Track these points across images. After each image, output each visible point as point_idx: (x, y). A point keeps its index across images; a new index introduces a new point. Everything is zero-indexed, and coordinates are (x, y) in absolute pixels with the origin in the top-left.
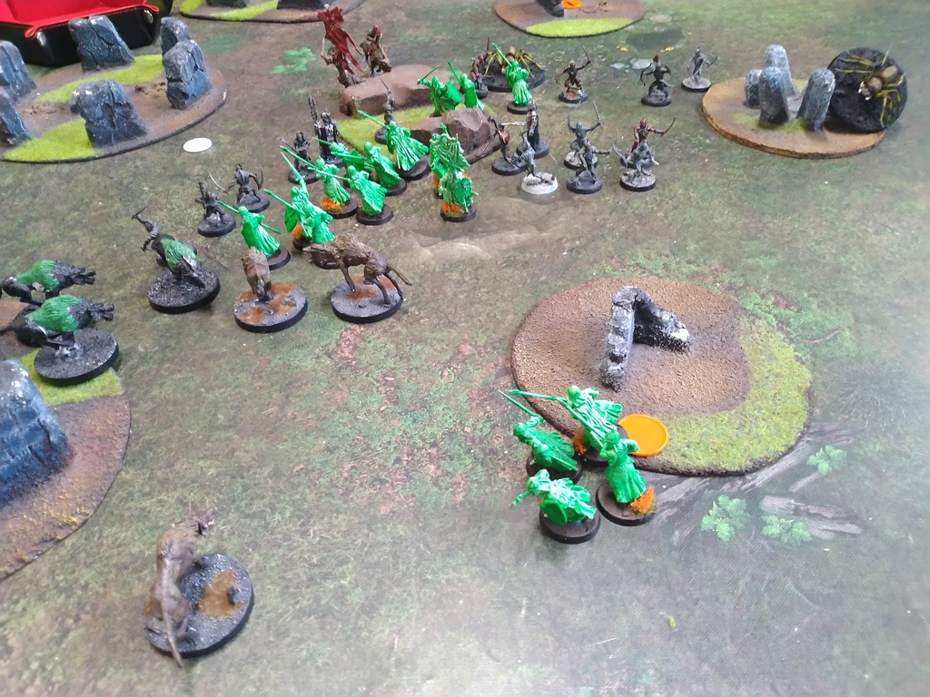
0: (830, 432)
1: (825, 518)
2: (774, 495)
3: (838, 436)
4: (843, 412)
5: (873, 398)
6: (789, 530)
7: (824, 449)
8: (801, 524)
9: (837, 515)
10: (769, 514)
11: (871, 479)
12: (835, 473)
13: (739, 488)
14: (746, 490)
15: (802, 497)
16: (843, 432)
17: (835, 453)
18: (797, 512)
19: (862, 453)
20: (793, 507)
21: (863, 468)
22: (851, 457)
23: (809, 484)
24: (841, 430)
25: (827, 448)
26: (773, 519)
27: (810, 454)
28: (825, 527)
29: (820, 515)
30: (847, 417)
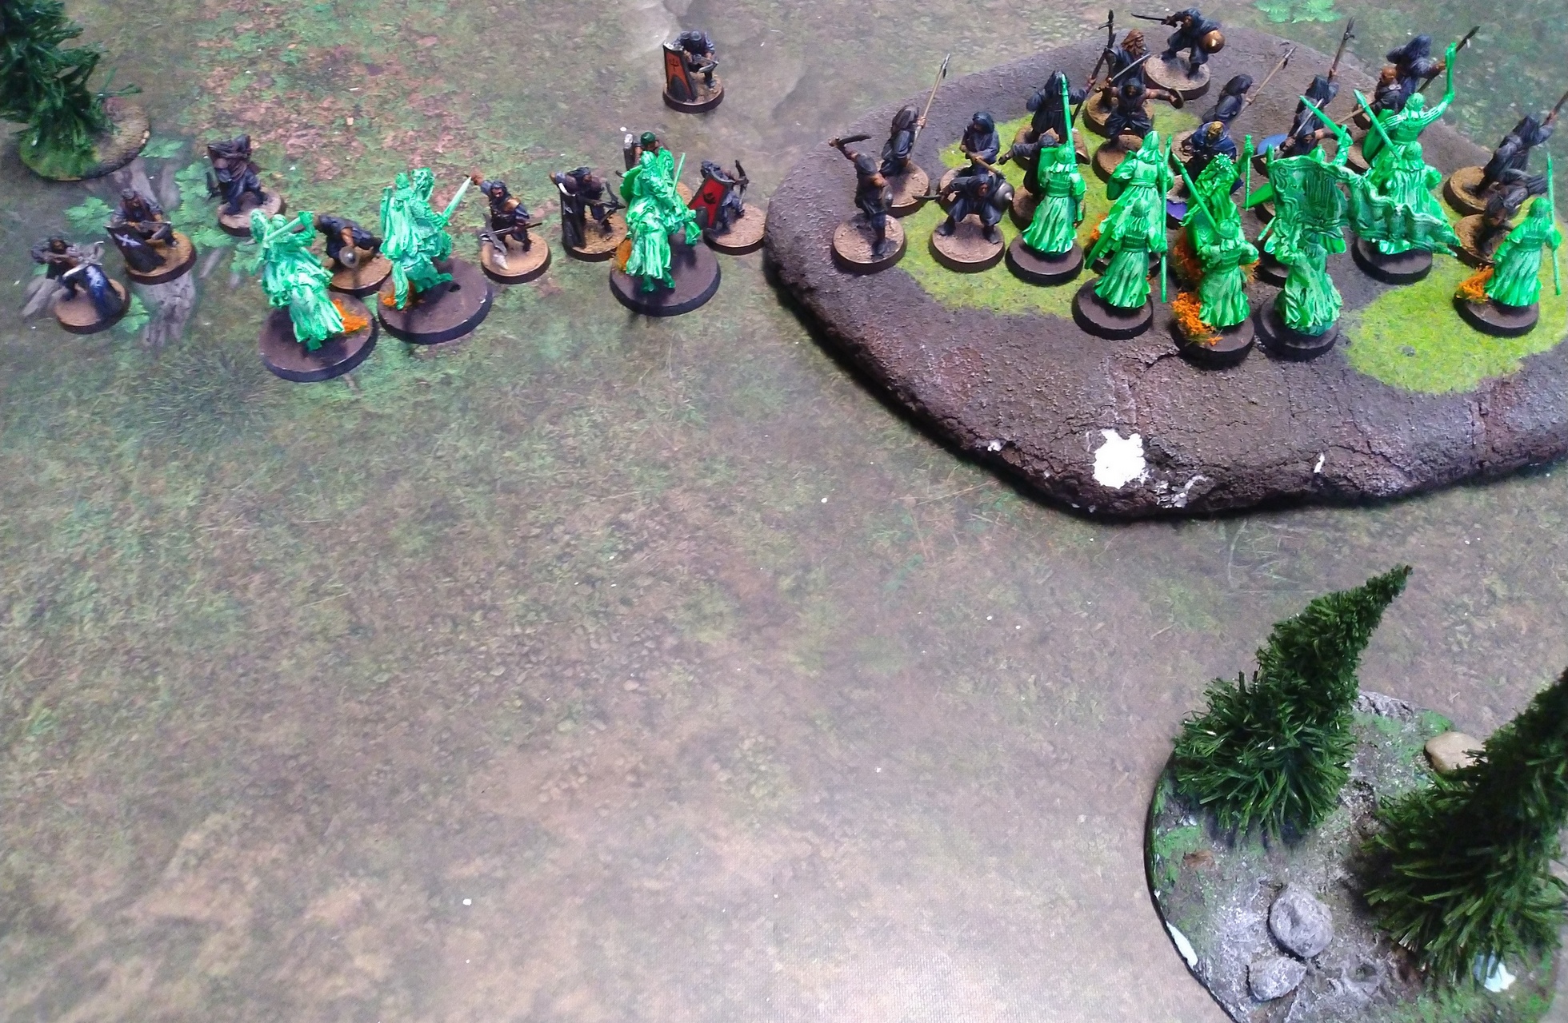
0: (168, 329)
3: (158, 332)
7: (145, 314)
16: (162, 339)
17: (135, 323)
24: (167, 337)
25: (146, 318)
27: (142, 299)
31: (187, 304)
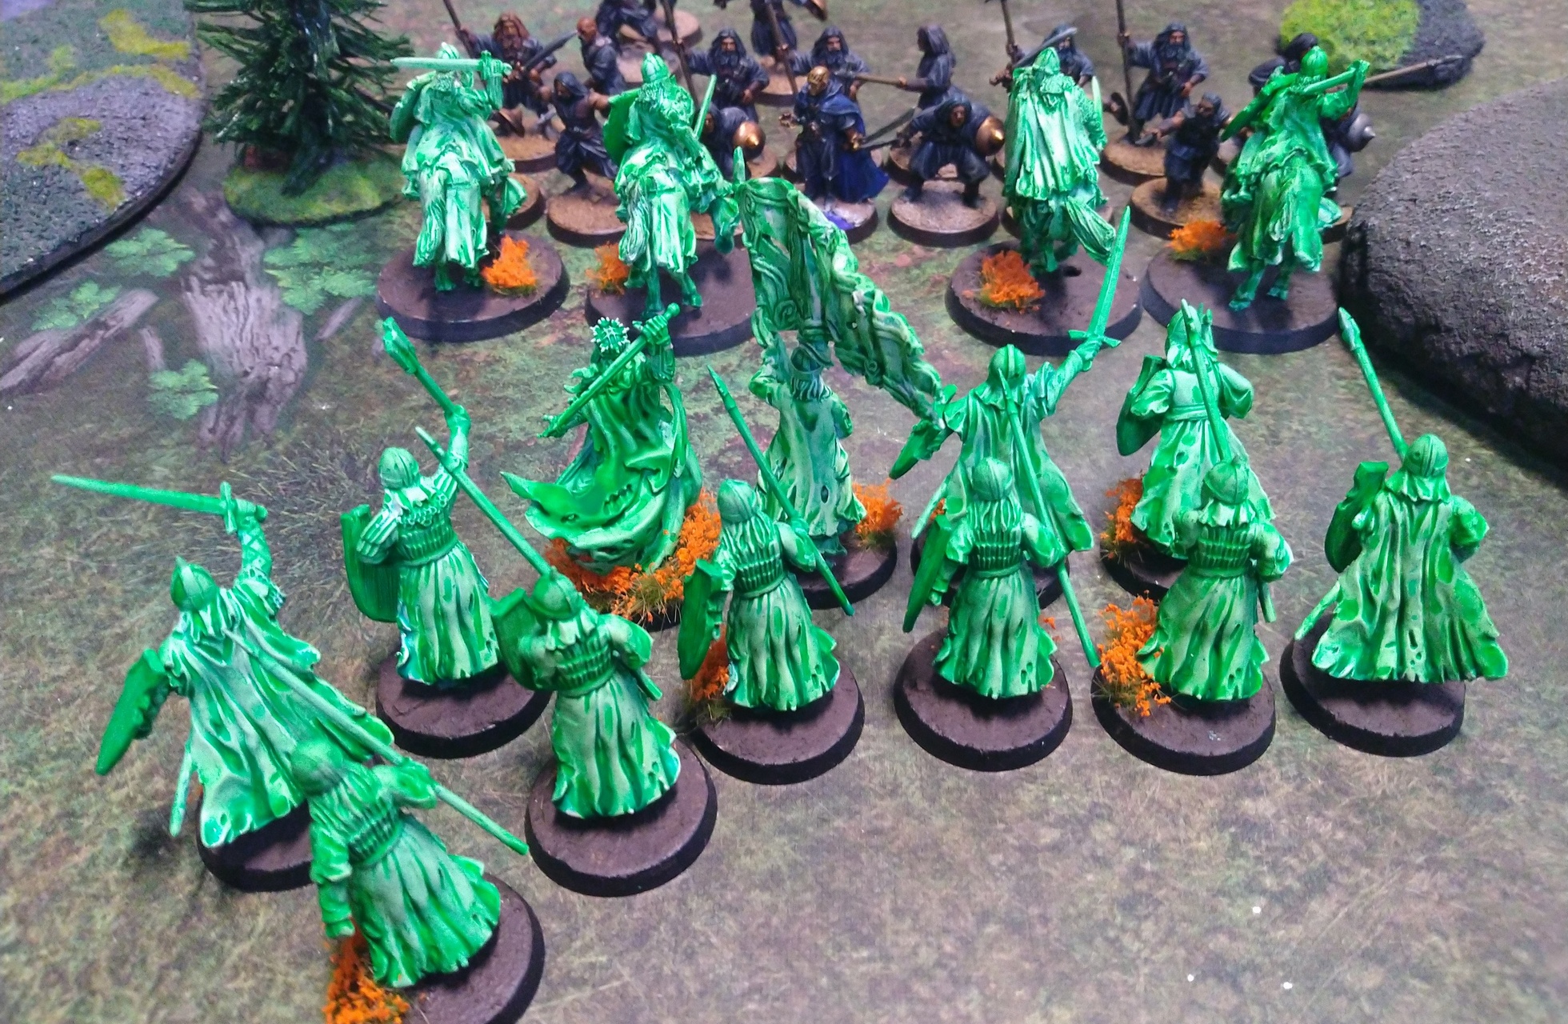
0: (251, 415)
1: (59, 354)
2: (153, 308)
3: (232, 420)
4: (296, 444)
5: (310, 507)
6: (71, 309)
7: (213, 390)
8: (72, 324)
9: (53, 369)
10: (118, 296)
11: (93, 436)
12: (144, 390)
13: (195, 274)
14: (187, 281)
15: (122, 337)
16: (238, 429)
17: (192, 405)
18: (98, 324)
19: (163, 442)
20: (112, 323)
21: (126, 432)
22: (167, 422)
23: (145, 351)
24: (247, 428)
25: (215, 397)
26: (108, 296)
27: (212, 368)
28: (43, 349)
29: (71, 349)
30: (279, 447)
31: (290, 377)
